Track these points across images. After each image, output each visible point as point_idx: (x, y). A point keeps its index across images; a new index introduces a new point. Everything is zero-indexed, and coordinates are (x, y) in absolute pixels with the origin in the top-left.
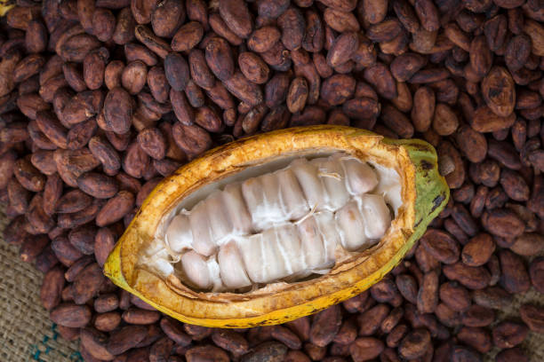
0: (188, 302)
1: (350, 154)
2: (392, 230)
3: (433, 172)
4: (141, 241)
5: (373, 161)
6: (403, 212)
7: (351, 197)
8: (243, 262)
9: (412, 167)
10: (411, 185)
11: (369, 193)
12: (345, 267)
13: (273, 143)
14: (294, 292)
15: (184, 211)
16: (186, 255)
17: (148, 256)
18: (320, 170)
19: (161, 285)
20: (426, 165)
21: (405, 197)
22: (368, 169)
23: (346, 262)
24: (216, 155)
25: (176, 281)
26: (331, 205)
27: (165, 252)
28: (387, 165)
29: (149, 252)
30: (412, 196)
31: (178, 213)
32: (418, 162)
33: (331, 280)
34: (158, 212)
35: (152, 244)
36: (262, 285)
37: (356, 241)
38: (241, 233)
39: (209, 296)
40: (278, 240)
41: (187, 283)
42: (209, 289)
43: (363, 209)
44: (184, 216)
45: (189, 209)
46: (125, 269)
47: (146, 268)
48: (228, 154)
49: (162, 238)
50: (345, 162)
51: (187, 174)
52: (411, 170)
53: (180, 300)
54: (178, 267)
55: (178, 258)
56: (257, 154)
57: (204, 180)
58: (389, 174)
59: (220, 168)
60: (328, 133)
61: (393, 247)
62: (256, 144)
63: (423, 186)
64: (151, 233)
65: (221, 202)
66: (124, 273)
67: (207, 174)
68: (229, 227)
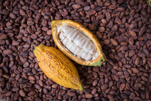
0: (56, 38)
2: (88, 61)
3: (101, 62)
4: (60, 24)
5: (97, 51)
7: (89, 52)
8: (67, 42)
9: (100, 59)
10: (97, 60)
11: (91, 54)
12: (77, 58)
13: (89, 34)
14: (68, 53)
15: (69, 27)
16: (63, 33)
17: (59, 26)
18: (90, 44)
19: (55, 32)
20: (102, 61)
23: (78, 58)
24: (81, 26)
25: (57, 34)
26: (85, 50)
27: (61, 29)
28: (98, 54)
29: (60, 26)
30: (95, 62)
31: (69, 26)
32: (101, 59)
33: (74, 57)
34: (66, 23)
35: (61, 26)
36: (66, 48)
37: (83, 57)
38: (71, 39)
39: (59, 40)
40: (73, 46)
41: (59, 35)
42: (60, 39)
43: (88, 56)
44: (68, 28)
45: (70, 28)
46: (54, 24)
47: (57, 27)
48: (82, 28)
49: (63, 27)
50: (94, 47)
51: (75, 24)
52: (99, 59)
53: (55, 36)
55: (61, 31)
56: (86, 32)
57: (76, 27)
59: (80, 28)
60: (97, 41)
61: (86, 64)
62: (87, 31)
63: (98, 62)
64: (63, 24)
65: (74, 32)
66: (53, 25)
67: (77, 27)
68: (71, 37)
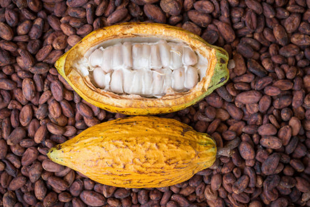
1: (188, 45)
6: (205, 80)
21: (208, 73)
22: (195, 55)
54: (91, 73)
58: (204, 60)
